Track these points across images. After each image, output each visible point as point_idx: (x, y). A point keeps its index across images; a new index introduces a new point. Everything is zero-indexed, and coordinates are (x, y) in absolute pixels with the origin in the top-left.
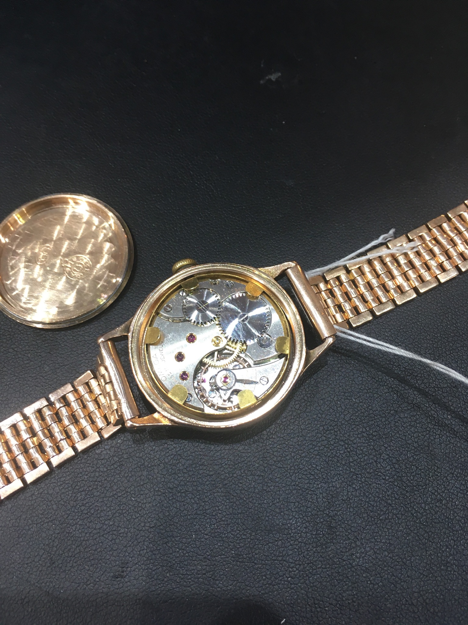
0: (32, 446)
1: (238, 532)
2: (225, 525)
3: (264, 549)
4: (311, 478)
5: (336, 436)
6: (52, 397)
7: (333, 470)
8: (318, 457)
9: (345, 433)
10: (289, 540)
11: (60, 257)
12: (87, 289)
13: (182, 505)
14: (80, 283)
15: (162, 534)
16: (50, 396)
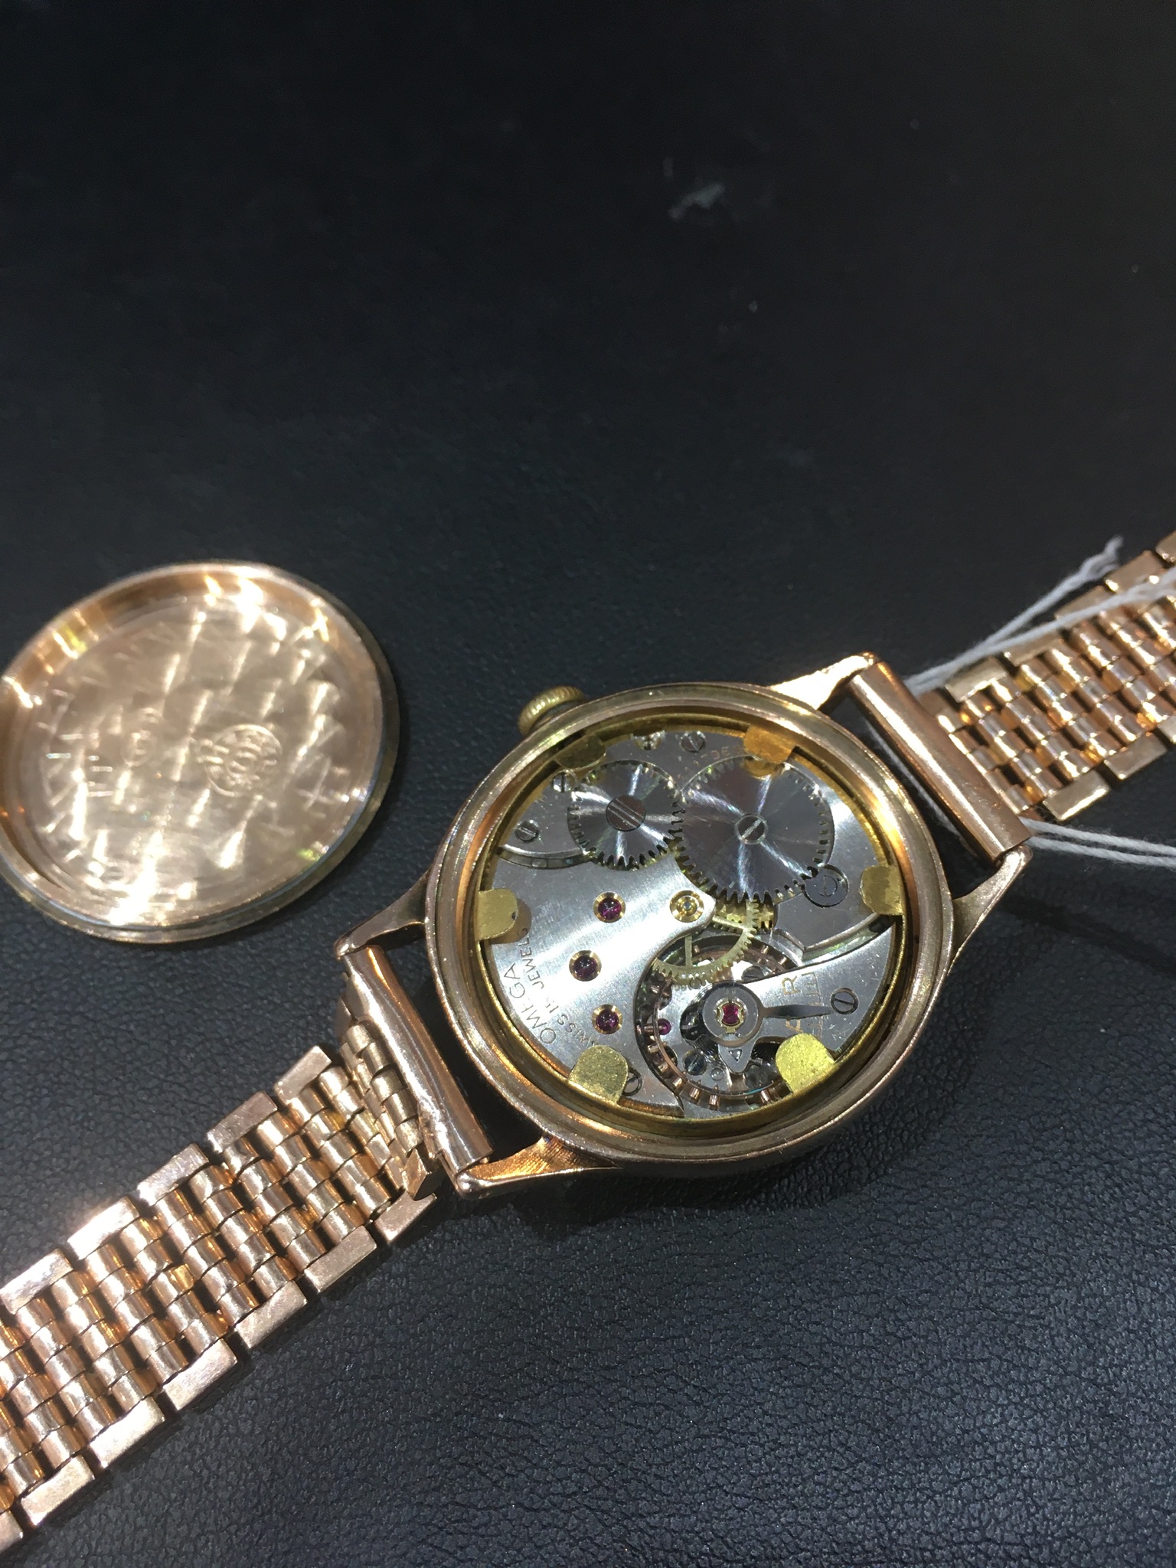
0: (174, 1293)
1: (835, 1473)
2: (792, 1457)
3: (923, 1515)
4: (1023, 1278)
5: (1071, 1142)
6: (216, 1140)
7: (1083, 1246)
8: (1031, 1212)
9: (1096, 1133)
10: (992, 1476)
11: (190, 739)
12: (275, 818)
13: (651, 1414)
14: (255, 804)
15: (603, 1512)
16: (211, 1136)
